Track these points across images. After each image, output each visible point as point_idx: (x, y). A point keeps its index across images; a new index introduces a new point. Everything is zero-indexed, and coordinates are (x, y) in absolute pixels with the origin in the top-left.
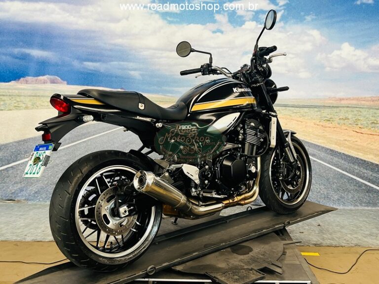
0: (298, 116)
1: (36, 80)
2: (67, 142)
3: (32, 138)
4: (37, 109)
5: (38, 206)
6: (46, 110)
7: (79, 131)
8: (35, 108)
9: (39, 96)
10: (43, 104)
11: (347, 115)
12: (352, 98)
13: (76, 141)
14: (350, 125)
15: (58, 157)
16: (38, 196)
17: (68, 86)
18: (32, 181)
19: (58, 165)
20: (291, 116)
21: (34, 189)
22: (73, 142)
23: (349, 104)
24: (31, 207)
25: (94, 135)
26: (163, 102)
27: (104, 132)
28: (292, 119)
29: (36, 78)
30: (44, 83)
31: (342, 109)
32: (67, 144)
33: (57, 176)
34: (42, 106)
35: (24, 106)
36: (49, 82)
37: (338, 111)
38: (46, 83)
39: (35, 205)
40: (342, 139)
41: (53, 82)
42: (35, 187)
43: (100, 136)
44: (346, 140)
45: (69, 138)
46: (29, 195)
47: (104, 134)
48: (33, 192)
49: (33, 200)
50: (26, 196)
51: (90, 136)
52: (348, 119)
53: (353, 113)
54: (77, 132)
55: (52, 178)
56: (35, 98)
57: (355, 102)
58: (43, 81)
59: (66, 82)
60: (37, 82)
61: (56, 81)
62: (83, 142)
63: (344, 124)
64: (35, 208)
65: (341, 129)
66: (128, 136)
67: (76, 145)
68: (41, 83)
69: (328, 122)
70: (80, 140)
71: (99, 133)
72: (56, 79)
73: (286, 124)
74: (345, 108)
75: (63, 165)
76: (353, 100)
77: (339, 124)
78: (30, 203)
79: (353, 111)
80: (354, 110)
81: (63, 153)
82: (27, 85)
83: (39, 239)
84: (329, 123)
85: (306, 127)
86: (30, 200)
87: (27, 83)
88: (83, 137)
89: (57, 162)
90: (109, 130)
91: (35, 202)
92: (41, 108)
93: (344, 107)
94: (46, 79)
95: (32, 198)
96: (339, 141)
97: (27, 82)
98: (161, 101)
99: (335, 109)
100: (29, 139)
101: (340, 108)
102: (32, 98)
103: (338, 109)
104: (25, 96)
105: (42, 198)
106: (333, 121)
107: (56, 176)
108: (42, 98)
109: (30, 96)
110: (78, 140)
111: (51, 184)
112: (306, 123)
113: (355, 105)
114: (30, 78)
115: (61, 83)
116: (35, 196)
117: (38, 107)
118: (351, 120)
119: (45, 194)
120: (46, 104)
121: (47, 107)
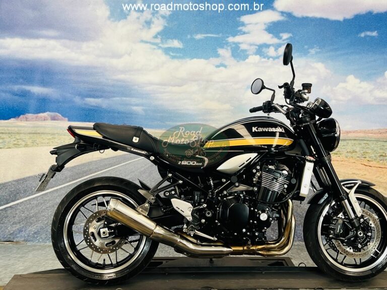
1: (37, 117)
2: (68, 180)
3: (32, 177)
4: (38, 146)
5: (38, 247)
6: (46, 147)
8: (36, 146)
9: (39, 133)
10: (44, 141)
11: (355, 148)
12: (359, 131)
13: (77, 179)
14: (358, 158)
16: (37, 237)
17: (69, 122)
18: (31, 221)
21: (34, 230)
22: (74, 180)
23: (357, 137)
24: (30, 248)
25: (96, 172)
27: (106, 169)
29: (36, 115)
30: (45, 120)
31: (350, 142)
32: (68, 182)
34: (42, 143)
35: (24, 144)
36: (50, 118)
37: (345, 144)
38: (47, 120)
39: (35, 246)
40: (351, 173)
41: (53, 119)
42: (34, 227)
44: (354, 174)
45: (70, 175)
46: (28, 236)
48: (32, 233)
49: (32, 241)
50: (25, 237)
51: (91, 174)
52: (356, 152)
53: (360, 146)
56: (35, 135)
57: (362, 135)
58: (43, 118)
59: (67, 119)
60: (37, 119)
61: (56, 118)
63: (352, 157)
64: (34, 250)
65: (349, 162)
66: (131, 173)
68: (41, 120)
69: (336, 155)
70: (81, 177)
71: (101, 170)
72: (57, 115)
74: (352, 141)
76: (360, 132)
77: (347, 157)
78: (29, 244)
79: (361, 144)
80: (362, 142)
82: (26, 122)
84: (336, 157)
86: (29, 241)
87: (27, 121)
88: (85, 174)
90: (111, 167)
91: (34, 244)
92: (42, 146)
93: (351, 140)
94: (47, 116)
95: (31, 239)
96: (347, 175)
97: (27, 119)
100: (29, 177)
101: (347, 142)
102: (31, 135)
103: (345, 142)
104: (25, 134)
105: (42, 238)
106: (340, 154)
108: (43, 136)
109: (29, 133)
110: (80, 178)
113: (362, 138)
114: (30, 115)
115: (62, 119)
116: (34, 237)
117: (38, 144)
118: (359, 153)
119: (44, 234)
120: (47, 141)
121: (48, 145)
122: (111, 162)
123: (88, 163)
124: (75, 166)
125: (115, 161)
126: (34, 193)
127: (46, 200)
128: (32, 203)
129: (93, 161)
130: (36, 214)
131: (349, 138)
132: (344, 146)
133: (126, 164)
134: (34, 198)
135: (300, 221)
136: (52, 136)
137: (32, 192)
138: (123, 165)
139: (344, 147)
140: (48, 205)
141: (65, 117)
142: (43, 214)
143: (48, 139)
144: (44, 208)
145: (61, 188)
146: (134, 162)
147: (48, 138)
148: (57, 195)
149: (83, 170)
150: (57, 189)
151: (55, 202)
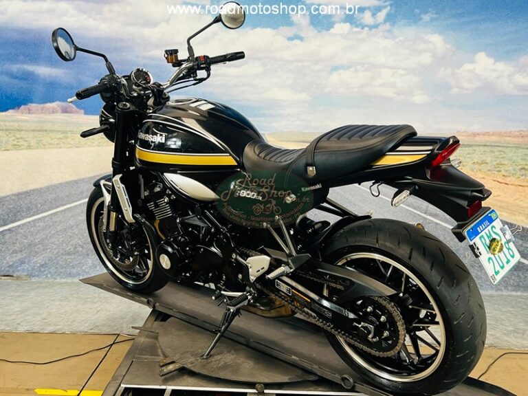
1: (42, 109)
3: (37, 189)
4: (44, 148)
5: (44, 284)
6: (55, 150)
8: (41, 147)
9: (46, 131)
10: (52, 142)
11: (484, 157)
12: (491, 133)
14: (489, 172)
15: (73, 216)
16: (45, 271)
17: (86, 116)
18: (37, 250)
19: (73, 227)
21: (40, 261)
23: (488, 141)
24: (35, 286)
29: (42, 105)
30: (53, 112)
31: (477, 148)
33: (71, 243)
34: (50, 144)
35: (27, 145)
36: (60, 111)
37: (471, 152)
38: (56, 112)
39: (41, 283)
41: (65, 111)
42: (41, 257)
46: (33, 269)
48: (38, 265)
49: (38, 276)
50: (29, 270)
52: (486, 163)
53: (493, 154)
55: (64, 245)
56: (41, 133)
57: (495, 138)
58: (51, 110)
59: (82, 111)
60: (43, 111)
61: (69, 110)
63: (480, 170)
64: (38, 287)
68: (49, 113)
72: (70, 106)
74: (481, 148)
75: (79, 227)
76: (493, 135)
77: (472, 170)
78: (34, 280)
79: (494, 152)
80: (495, 149)
83: (36, 329)
86: (33, 276)
87: (29, 113)
89: (71, 223)
91: (40, 280)
92: (50, 148)
93: (479, 146)
94: (56, 107)
95: (37, 273)
97: (29, 111)
99: (467, 148)
100: (33, 190)
101: (474, 148)
102: (36, 133)
103: (470, 148)
104: (27, 131)
105: (50, 272)
106: (463, 166)
107: (69, 242)
108: (51, 134)
109: (34, 131)
111: (63, 255)
113: (496, 142)
114: (33, 105)
115: (76, 112)
116: (40, 271)
117: (44, 145)
118: (490, 164)
119: (54, 268)
120: (56, 141)
121: (58, 146)
126: (39, 212)
127: (56, 222)
128: (38, 225)
130: (43, 240)
131: (475, 143)
132: (469, 154)
134: (40, 219)
136: (64, 135)
137: (38, 210)
139: (468, 156)
140: (59, 228)
141: (80, 109)
142: (53, 240)
143: (58, 139)
144: (53, 232)
145: (76, 206)
147: (58, 137)
148: (70, 215)
150: (70, 208)
151: (68, 225)
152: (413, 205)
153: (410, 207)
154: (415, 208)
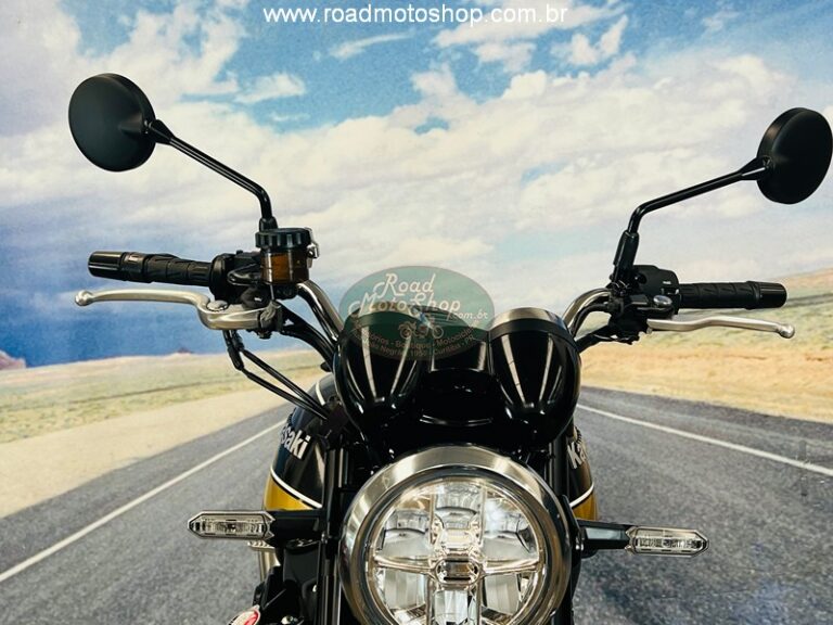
0: (747, 342)
2: (57, 534)
7: (84, 496)
13: (81, 528)
15: (43, 581)
17: (31, 369)
19: (47, 602)
20: (721, 345)
25: (129, 500)
26: (308, 368)
27: (155, 486)
28: (727, 356)
43: (147, 502)
45: (62, 520)
47: (158, 494)
51: (118, 507)
54: (81, 499)
59: (22, 361)
62: (105, 525)
67: (83, 538)
71: (144, 492)
73: (712, 374)
81: (53, 569)
85: (779, 372)
88: (100, 512)
89: (42, 595)
90: (168, 479)
98: (302, 368)
112: (779, 359)
122: (166, 466)
123: (104, 476)
124: (69, 492)
125: (175, 460)
129: (116, 470)
133: (208, 466)
135: (771, 569)
138: (202, 469)
140: (21, 609)
141: (17, 357)
146: (229, 455)
148: (38, 579)
149: (92, 500)
151: (37, 600)
152: (769, 446)
153: (762, 449)
154: (775, 451)
